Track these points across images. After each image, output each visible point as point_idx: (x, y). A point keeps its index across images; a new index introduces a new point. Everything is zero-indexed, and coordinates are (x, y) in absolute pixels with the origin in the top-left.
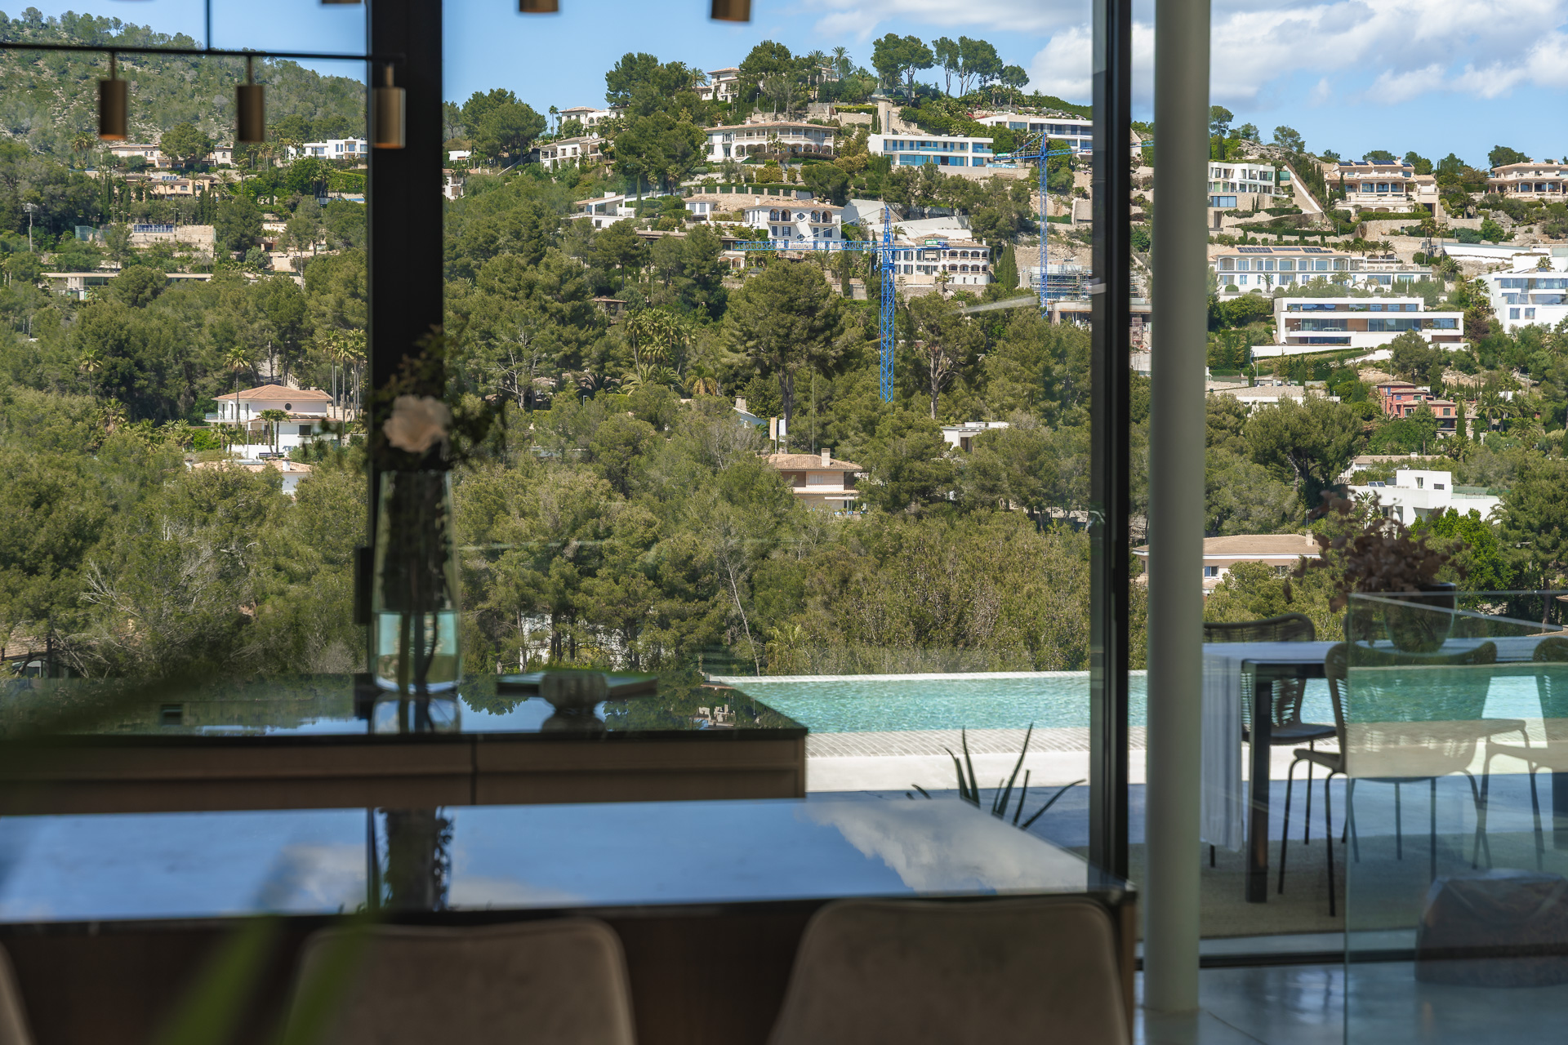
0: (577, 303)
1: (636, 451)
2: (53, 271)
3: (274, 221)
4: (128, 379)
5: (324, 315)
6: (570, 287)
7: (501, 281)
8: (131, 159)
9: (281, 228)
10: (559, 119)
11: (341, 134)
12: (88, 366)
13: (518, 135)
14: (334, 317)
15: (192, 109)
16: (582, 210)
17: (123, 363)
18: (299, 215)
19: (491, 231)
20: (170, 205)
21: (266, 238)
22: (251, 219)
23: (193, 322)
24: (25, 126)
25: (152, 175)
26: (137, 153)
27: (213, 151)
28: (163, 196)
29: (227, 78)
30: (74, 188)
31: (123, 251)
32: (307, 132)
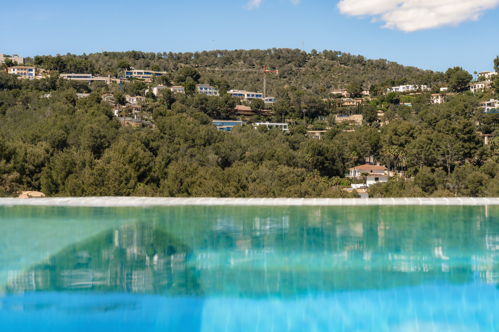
0: (469, 135)
1: (481, 184)
2: (311, 130)
3: (382, 113)
4: (322, 163)
5: (386, 141)
6: (467, 129)
7: (443, 128)
8: (337, 94)
9: (382, 115)
10: (478, 76)
11: (405, 83)
12: (309, 159)
13: (463, 81)
14: (389, 142)
15: (362, 79)
16: (482, 105)
17: (321, 158)
18: (389, 110)
19: (448, 113)
20: (348, 109)
21: (379, 118)
22: (374, 112)
23: (345, 145)
24: (310, 86)
25: (343, 99)
26: (339, 92)
27: (363, 90)
28: (347, 106)
29: (374, 68)
30: (318, 104)
31: (333, 123)
32: (394, 83)
